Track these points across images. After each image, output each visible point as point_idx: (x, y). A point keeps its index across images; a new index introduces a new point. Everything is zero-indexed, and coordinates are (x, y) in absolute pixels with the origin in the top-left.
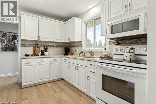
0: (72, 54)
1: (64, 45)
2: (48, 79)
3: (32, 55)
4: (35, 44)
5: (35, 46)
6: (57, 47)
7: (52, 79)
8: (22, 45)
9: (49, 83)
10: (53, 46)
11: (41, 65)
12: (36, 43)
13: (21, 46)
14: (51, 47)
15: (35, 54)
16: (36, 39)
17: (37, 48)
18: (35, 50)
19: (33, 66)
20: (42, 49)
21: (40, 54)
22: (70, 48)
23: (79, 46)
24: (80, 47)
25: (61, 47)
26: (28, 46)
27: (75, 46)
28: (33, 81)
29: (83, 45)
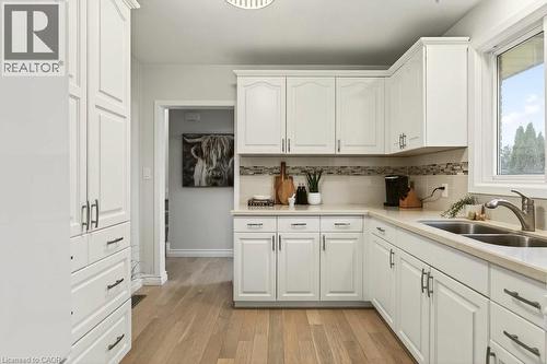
0: (419, 205)
1: (386, 164)
2: (311, 297)
3: (268, 203)
4: (278, 165)
5: (278, 171)
6: (355, 172)
7: (329, 297)
8: (244, 171)
9: (316, 311)
10: (341, 171)
11: (288, 241)
12: (283, 164)
13: (241, 174)
14: (331, 176)
15: (278, 201)
16: (278, 150)
17: (286, 178)
18: (278, 187)
19: (265, 242)
20: (300, 181)
21: (292, 200)
22: (412, 178)
23: (452, 169)
24: (460, 174)
25: (370, 172)
26: (258, 172)
27: (434, 170)
28: (265, 293)
29: (474, 168)
